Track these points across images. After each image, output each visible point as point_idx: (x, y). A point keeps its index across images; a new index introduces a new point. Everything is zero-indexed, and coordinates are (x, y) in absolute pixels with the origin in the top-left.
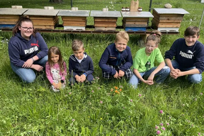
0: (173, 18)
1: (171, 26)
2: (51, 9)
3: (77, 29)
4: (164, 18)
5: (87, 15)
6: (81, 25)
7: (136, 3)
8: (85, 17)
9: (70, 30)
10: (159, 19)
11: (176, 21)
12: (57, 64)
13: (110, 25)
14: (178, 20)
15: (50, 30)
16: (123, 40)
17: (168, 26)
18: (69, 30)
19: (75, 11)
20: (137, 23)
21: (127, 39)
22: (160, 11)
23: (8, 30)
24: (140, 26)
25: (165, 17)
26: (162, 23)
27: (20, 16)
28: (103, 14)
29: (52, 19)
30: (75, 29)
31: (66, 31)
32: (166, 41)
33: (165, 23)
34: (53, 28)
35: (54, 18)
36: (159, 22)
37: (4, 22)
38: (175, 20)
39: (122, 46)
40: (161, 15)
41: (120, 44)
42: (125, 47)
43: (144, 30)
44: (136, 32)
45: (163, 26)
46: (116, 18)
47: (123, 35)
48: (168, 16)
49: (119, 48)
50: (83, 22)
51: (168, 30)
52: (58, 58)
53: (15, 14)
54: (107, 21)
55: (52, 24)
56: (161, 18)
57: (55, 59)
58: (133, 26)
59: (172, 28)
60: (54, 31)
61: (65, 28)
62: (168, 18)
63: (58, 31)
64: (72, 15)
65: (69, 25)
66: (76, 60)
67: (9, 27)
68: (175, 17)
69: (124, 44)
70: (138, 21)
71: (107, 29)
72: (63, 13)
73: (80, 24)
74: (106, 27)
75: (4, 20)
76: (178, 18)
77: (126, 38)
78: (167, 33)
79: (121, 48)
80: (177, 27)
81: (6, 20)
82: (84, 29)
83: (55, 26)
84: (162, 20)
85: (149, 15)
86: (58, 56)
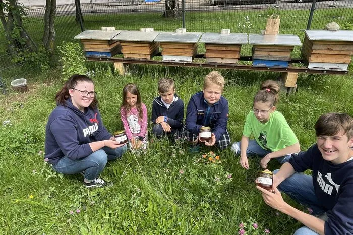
0: (338, 48)
1: (334, 61)
2: (149, 31)
3: (180, 61)
4: (321, 47)
5: (195, 40)
6: (186, 55)
7: (275, 23)
8: (194, 44)
9: (171, 61)
10: (311, 48)
11: (342, 53)
12: (134, 109)
13: (229, 56)
14: (348, 51)
15: (144, 60)
16: (215, 85)
17: (327, 60)
18: (169, 61)
19: (180, 34)
20: (273, 54)
21: (221, 85)
22: (314, 35)
23: (94, 58)
24: (278, 59)
25: (322, 45)
26: (317, 56)
27: (109, 41)
28: (219, 40)
29: (147, 45)
30: (177, 59)
31: (165, 63)
32: (324, 84)
33: (323, 55)
34: (149, 58)
35: (152, 44)
36: (312, 54)
37: (91, 48)
38: (340, 51)
39: (214, 95)
40: (316, 43)
41: (211, 92)
42: (219, 96)
43: (284, 66)
44: (271, 68)
45: (319, 60)
46: (240, 46)
47: (214, 79)
48: (329, 45)
49: (208, 98)
50: (189, 50)
51: (327, 67)
52: (135, 100)
53: (103, 39)
54: (224, 49)
55: (148, 51)
56: (314, 47)
57: (132, 100)
58: (265, 58)
59: (334, 64)
60: (149, 62)
61: (165, 58)
62: (329, 47)
63: (155, 62)
64: (173, 40)
65: (169, 54)
66: (163, 104)
67: (96, 55)
68: (342, 46)
69: (216, 93)
70: (274, 50)
71: (224, 61)
72: (163, 37)
73: (186, 53)
74: (222, 59)
75: (91, 46)
76: (347, 48)
77: (219, 83)
78: (325, 71)
79: (212, 98)
80: (344, 63)
81: (93, 46)
82: (190, 60)
83: (152, 56)
84: (316, 50)
85: (294, 41)
86: (136, 96)
